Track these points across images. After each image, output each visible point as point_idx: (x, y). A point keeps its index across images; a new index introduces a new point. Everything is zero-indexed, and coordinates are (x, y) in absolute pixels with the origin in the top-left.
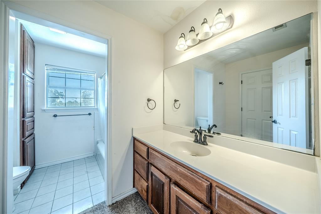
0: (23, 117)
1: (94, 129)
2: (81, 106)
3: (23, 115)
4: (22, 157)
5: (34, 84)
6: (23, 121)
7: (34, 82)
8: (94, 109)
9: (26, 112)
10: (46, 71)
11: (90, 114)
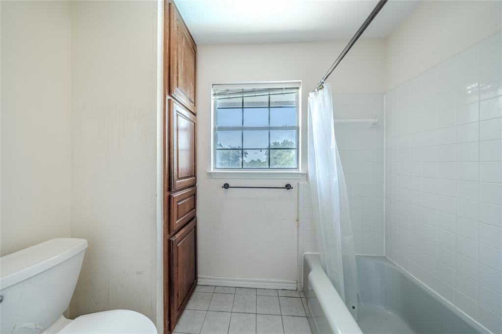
0: (169, 189)
1: (298, 226)
2: (271, 167)
3: (169, 185)
4: (167, 276)
5: (195, 123)
6: (170, 198)
7: (196, 119)
8: (298, 173)
9: (176, 178)
10: (213, 97)
11: (288, 187)
